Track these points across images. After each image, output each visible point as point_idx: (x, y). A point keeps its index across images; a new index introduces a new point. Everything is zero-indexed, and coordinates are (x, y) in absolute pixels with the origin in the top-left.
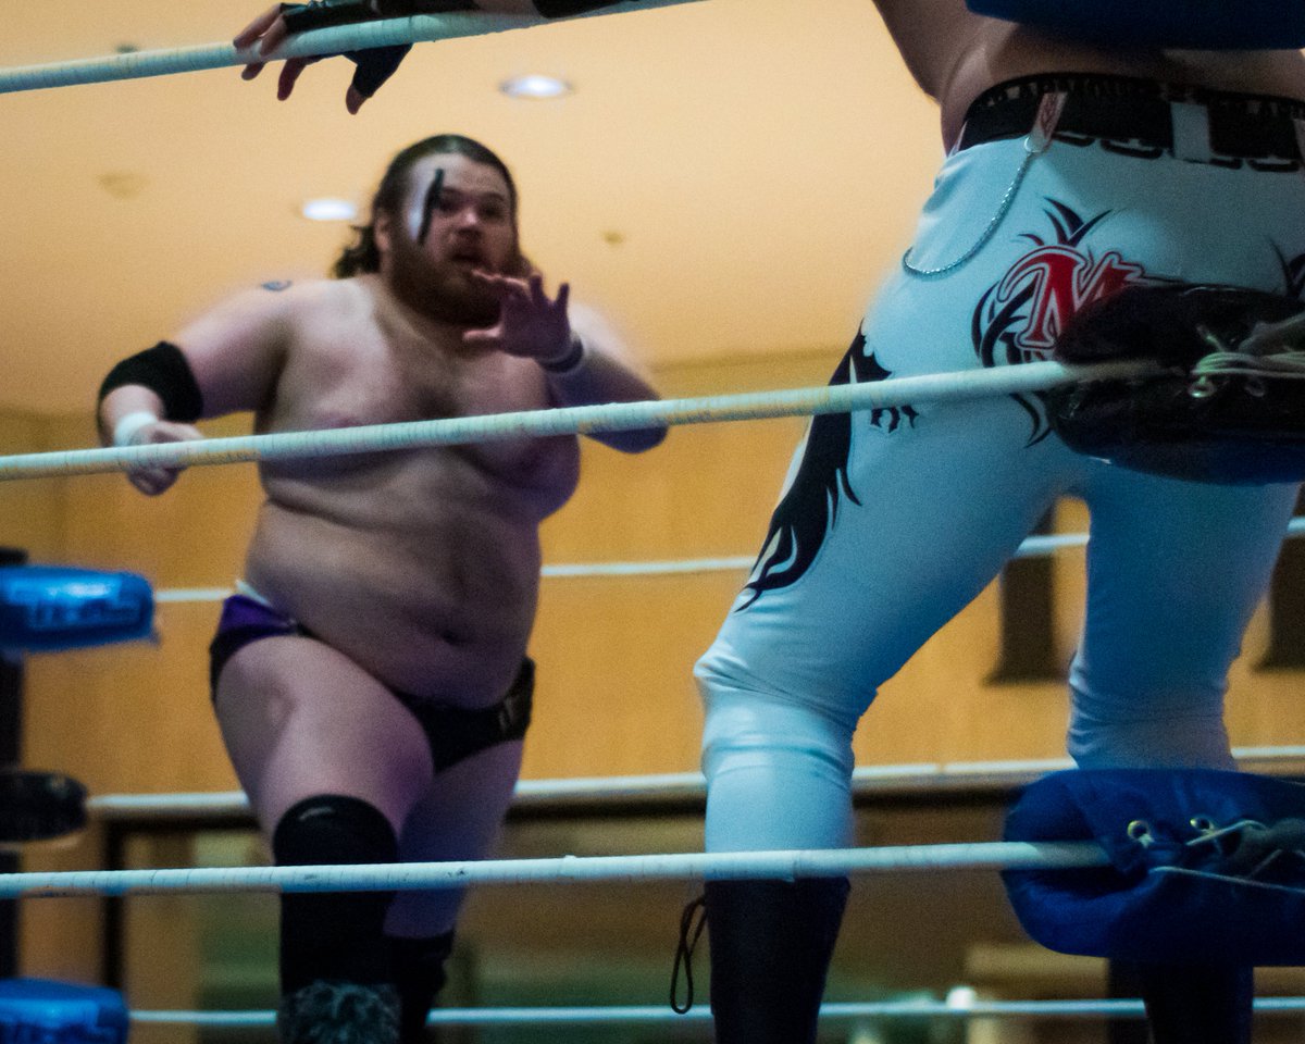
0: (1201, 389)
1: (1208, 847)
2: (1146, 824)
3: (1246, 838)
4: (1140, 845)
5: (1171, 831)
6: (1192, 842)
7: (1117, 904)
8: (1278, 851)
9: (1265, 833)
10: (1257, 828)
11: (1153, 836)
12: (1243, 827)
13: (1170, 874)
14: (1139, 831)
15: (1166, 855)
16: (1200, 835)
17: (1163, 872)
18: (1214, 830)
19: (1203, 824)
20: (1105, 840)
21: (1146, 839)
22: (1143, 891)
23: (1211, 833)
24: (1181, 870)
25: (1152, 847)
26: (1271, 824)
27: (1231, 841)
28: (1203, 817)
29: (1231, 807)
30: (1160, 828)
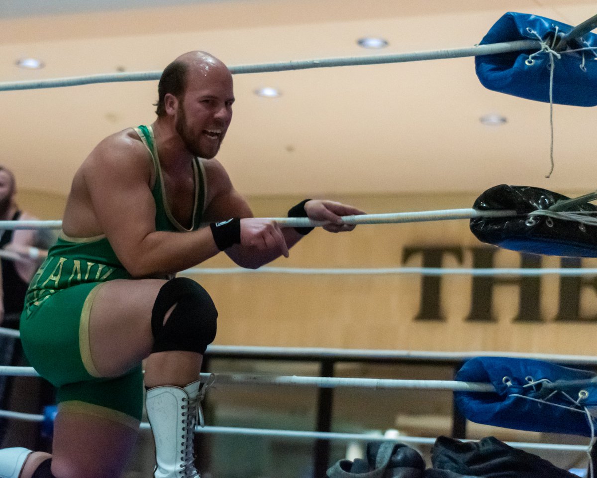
0: (530, 223)
1: (531, 388)
2: (509, 379)
3: (544, 386)
4: (507, 386)
5: (519, 382)
6: (524, 386)
7: (498, 406)
8: (556, 391)
9: (551, 385)
10: (548, 382)
11: (512, 382)
12: (543, 382)
13: (517, 397)
14: (507, 381)
15: (515, 390)
16: (528, 383)
17: (515, 396)
18: (534, 381)
19: (530, 380)
20: (494, 383)
21: (509, 384)
22: (507, 402)
23: (532, 383)
24: (521, 396)
25: (511, 387)
26: (553, 381)
27: (539, 386)
28: (530, 377)
29: (540, 373)
30: (515, 380)
